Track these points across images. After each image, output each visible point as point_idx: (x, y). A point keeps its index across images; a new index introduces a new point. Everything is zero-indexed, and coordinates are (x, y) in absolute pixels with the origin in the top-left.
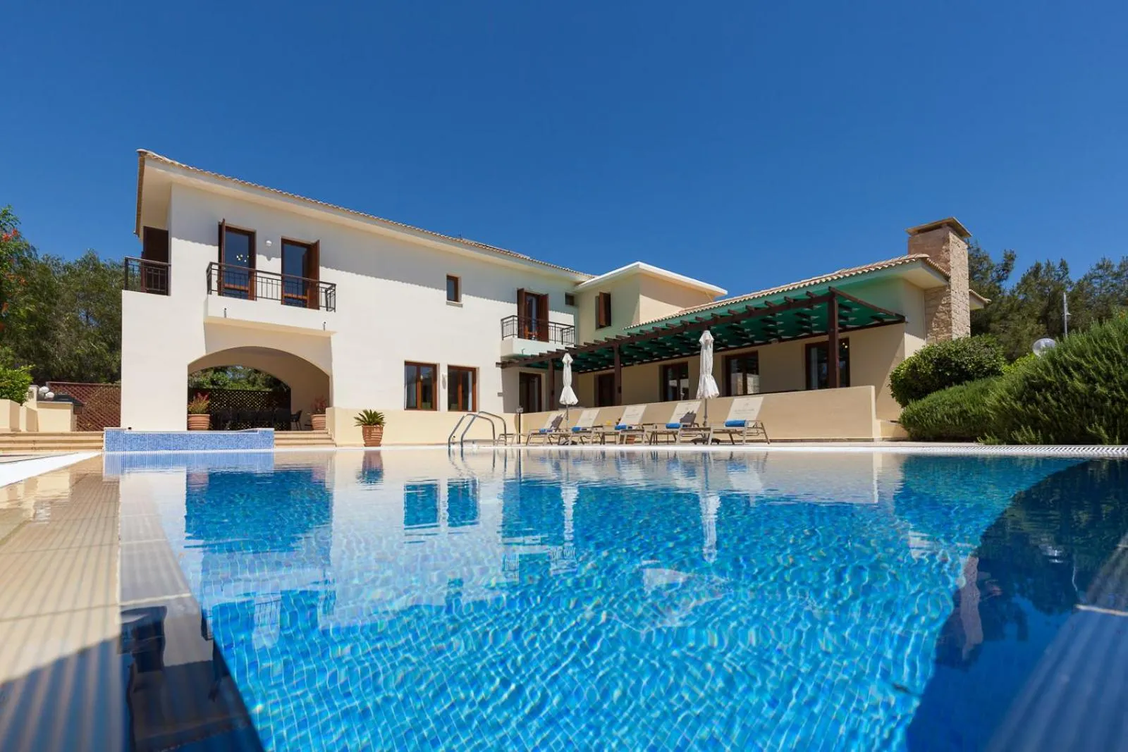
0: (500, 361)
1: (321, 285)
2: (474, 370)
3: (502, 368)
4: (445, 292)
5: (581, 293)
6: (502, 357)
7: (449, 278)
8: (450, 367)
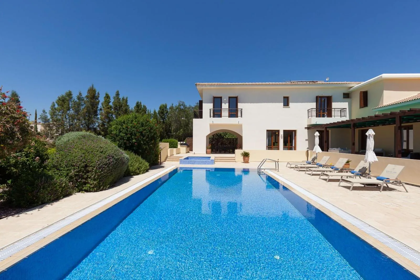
0: (307, 127)
1: (239, 110)
2: (295, 131)
3: (308, 129)
4: (283, 103)
5: (352, 92)
6: (307, 125)
7: (284, 97)
8: (284, 131)
